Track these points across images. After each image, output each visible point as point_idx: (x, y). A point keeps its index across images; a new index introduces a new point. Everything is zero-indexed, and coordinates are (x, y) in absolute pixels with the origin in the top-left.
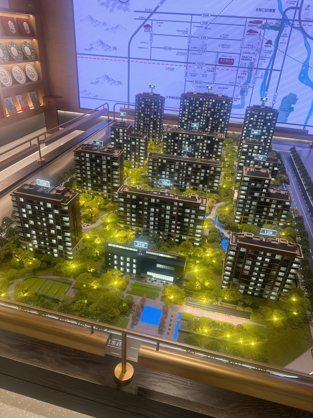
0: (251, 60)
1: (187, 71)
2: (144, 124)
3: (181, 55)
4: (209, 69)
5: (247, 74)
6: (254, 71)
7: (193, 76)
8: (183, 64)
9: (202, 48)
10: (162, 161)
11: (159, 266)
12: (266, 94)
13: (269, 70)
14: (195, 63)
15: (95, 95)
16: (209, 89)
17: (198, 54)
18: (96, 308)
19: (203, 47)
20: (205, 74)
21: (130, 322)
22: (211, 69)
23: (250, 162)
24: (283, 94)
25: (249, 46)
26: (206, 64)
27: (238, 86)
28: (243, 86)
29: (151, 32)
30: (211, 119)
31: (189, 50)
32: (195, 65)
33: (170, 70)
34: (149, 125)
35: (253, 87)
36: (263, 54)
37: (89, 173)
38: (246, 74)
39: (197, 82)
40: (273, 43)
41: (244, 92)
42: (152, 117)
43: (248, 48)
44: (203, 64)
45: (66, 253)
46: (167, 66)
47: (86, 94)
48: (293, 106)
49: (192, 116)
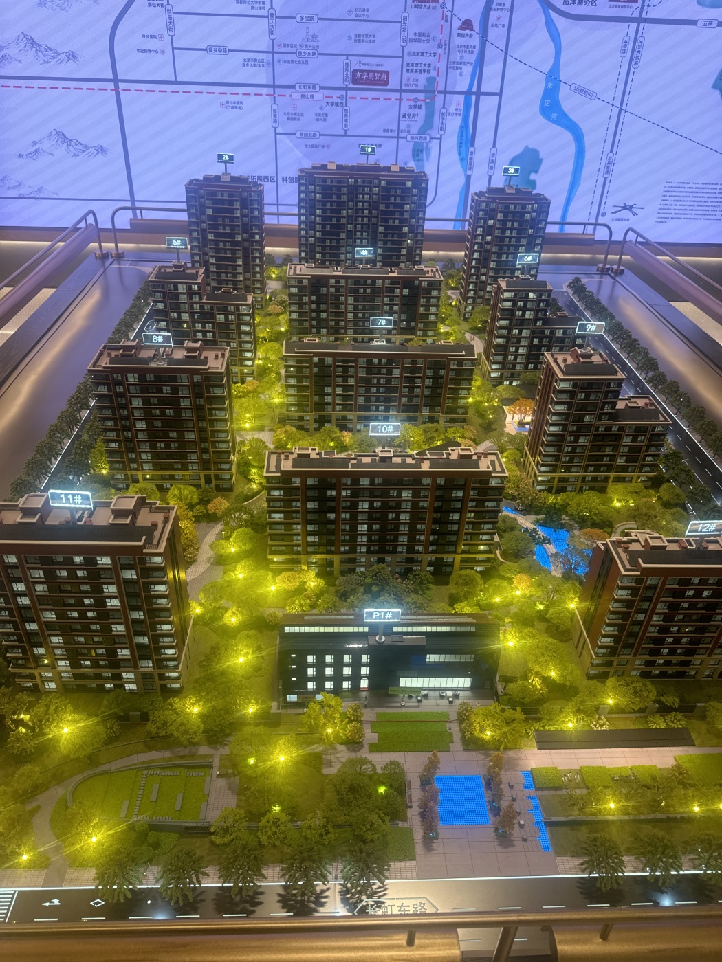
0: (429, 71)
1: (275, 107)
2: (218, 259)
3: (255, 65)
4: (330, 100)
5: (423, 107)
6: (439, 98)
7: (292, 119)
8: (265, 91)
9: (306, 46)
10: (322, 361)
11: (431, 658)
12: (472, 153)
13: (474, 93)
14: (293, 87)
15: (36, 189)
16: (368, 155)
17: (299, 62)
18: (324, 826)
19: (308, 43)
20: (321, 112)
21: (418, 836)
22: (335, 100)
23: (520, 333)
24: (509, 148)
25: (421, 37)
26: (322, 88)
27: (406, 138)
28: (417, 138)
29: (168, 7)
30: (381, 229)
31: (273, 52)
32: (293, 90)
33: (232, 108)
34: (234, 260)
35: (440, 139)
36: (456, 56)
37: (141, 425)
38: (420, 107)
39: (304, 135)
40: (476, 26)
41: (422, 151)
42: (239, 238)
43: (419, 41)
44: (314, 87)
45: (162, 677)
46: (224, 98)
47: (9, 188)
48: (533, 176)
49: (332, 226)
